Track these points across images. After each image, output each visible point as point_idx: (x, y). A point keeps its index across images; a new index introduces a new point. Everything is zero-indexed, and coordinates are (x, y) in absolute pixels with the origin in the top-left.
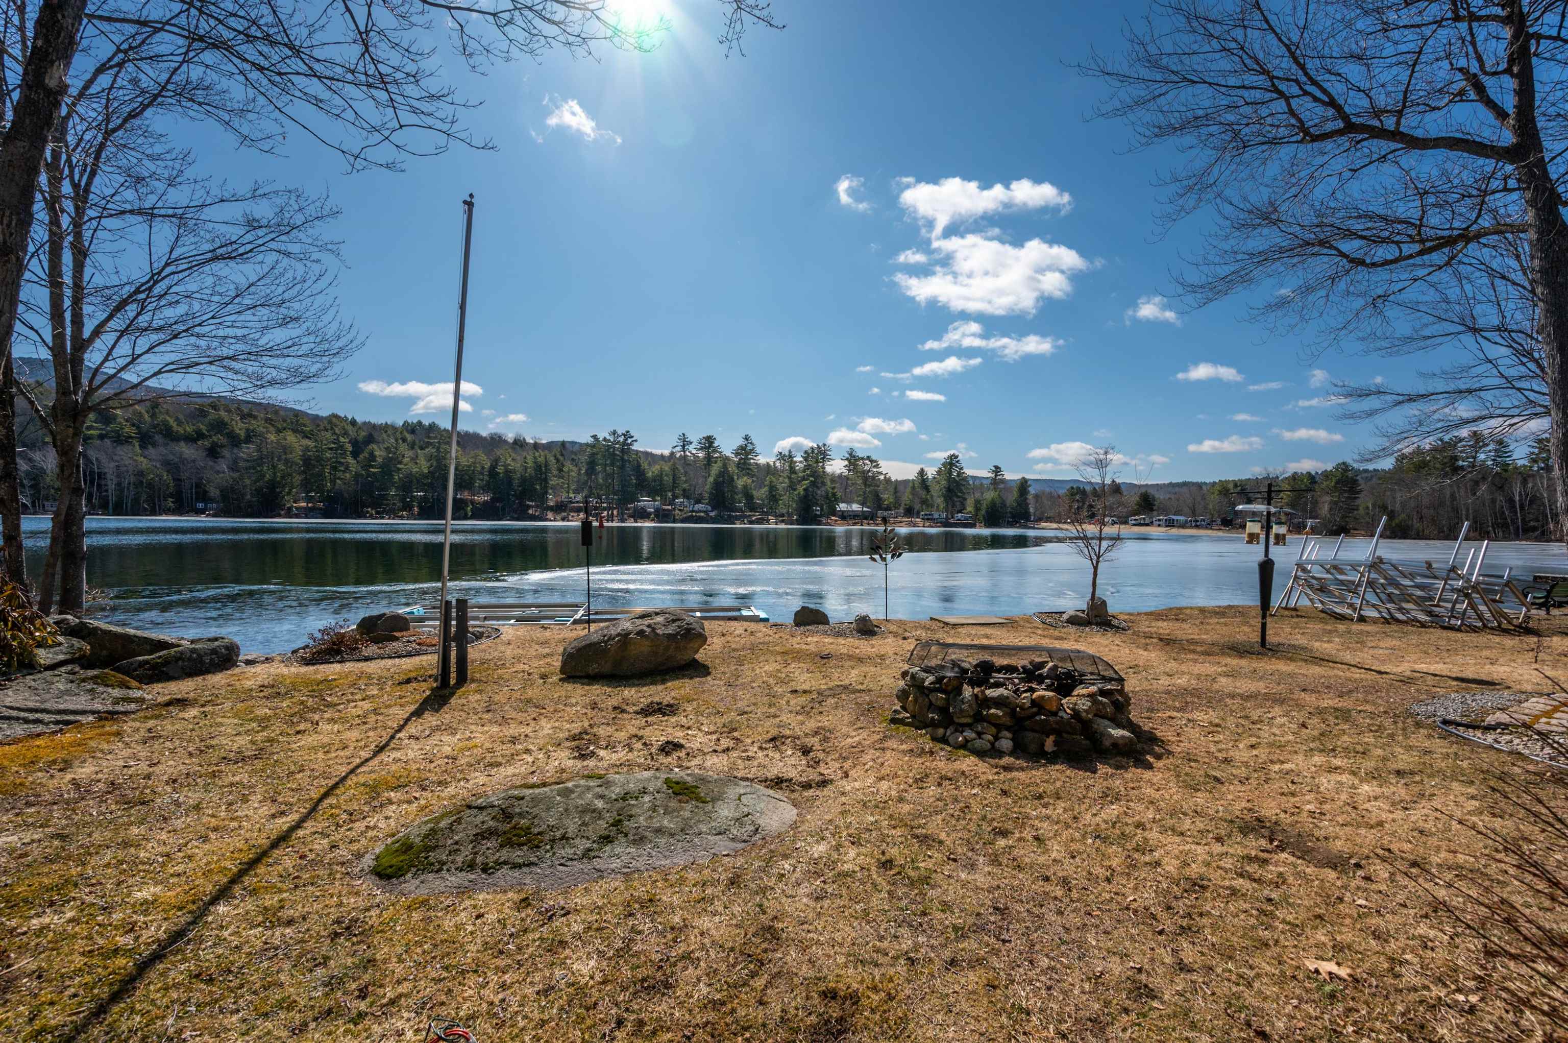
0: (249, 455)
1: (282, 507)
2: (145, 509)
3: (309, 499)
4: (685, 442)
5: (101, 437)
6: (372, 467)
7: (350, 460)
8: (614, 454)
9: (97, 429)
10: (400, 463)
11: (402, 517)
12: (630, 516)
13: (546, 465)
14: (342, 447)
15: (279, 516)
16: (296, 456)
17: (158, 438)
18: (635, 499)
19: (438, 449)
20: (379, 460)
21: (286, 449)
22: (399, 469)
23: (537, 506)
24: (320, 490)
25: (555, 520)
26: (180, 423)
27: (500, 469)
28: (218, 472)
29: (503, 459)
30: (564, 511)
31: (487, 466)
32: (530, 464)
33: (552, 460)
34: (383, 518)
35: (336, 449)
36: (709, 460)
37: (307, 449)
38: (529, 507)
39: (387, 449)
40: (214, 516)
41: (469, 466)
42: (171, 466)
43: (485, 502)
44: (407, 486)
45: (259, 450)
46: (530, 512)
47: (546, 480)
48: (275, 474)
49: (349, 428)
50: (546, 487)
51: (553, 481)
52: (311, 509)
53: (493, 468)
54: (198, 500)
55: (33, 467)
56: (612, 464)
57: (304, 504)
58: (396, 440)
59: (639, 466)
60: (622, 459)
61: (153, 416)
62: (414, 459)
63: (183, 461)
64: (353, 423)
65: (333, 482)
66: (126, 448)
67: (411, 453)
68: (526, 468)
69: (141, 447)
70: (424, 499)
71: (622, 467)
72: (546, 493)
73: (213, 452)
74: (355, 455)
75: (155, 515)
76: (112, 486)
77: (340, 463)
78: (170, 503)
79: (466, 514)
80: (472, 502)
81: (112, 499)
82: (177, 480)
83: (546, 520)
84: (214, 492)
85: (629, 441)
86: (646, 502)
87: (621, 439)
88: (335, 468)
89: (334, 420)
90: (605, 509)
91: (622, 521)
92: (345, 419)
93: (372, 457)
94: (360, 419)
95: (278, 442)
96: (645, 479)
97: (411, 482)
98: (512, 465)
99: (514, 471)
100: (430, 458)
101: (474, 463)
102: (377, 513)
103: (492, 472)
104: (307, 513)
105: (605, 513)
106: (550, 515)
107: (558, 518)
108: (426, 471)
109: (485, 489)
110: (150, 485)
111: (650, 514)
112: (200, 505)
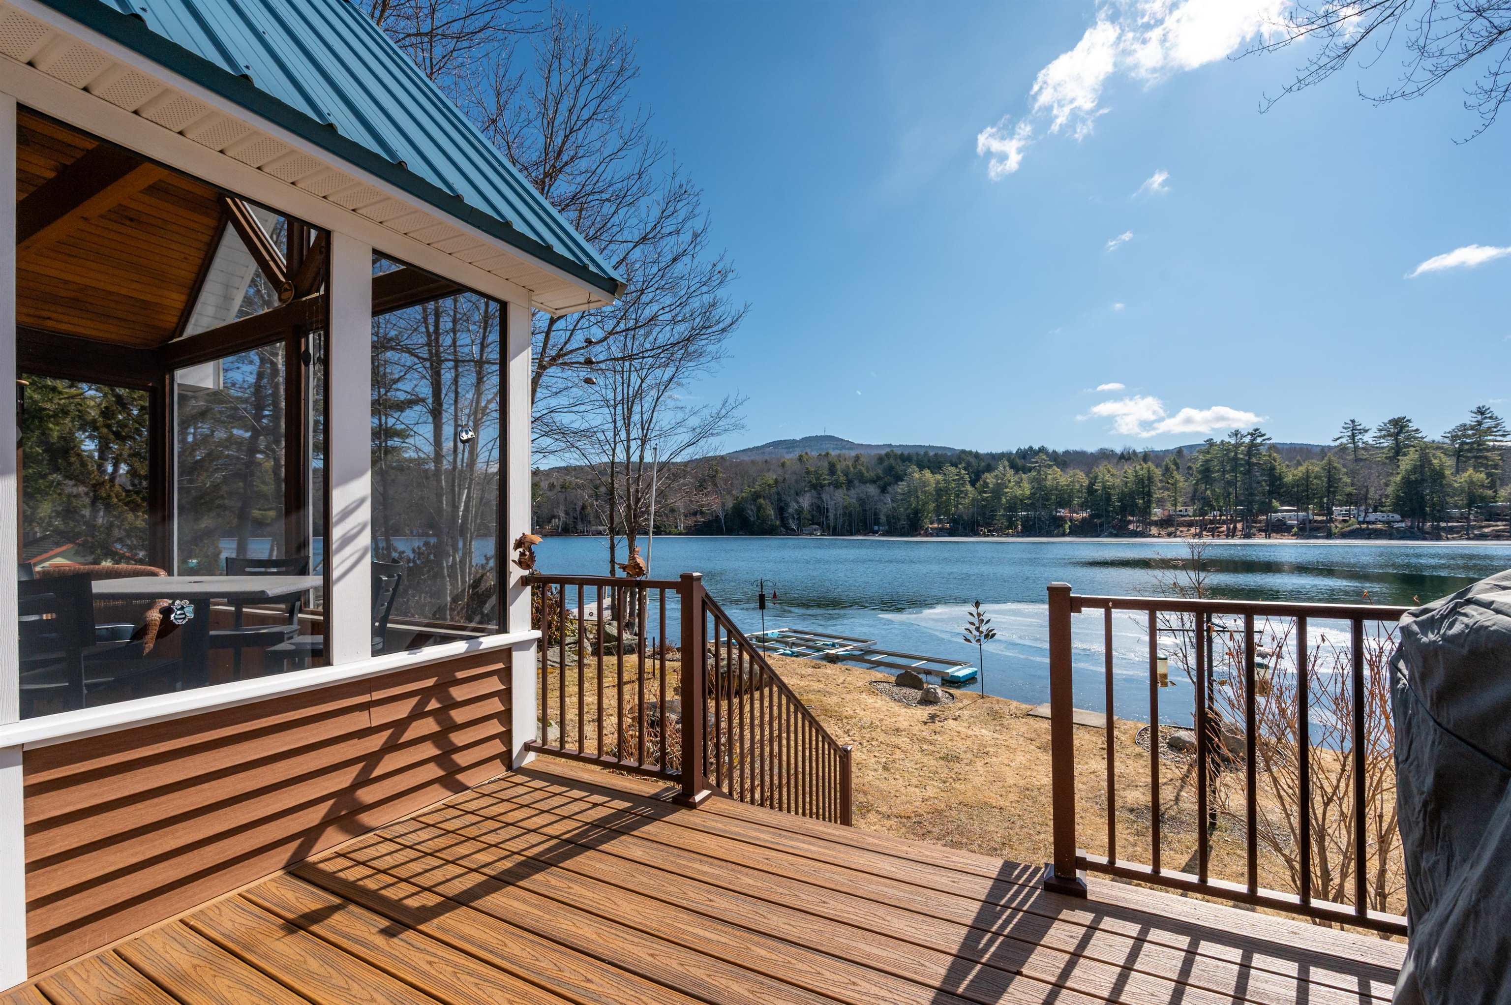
0: (902, 489)
1: (922, 527)
3: (940, 521)
4: (1354, 429)
5: (830, 484)
6: (985, 492)
7: (969, 487)
8: (1235, 459)
9: (828, 480)
10: (1007, 487)
11: (1007, 535)
12: (1260, 530)
13: (1150, 479)
14: (962, 478)
15: (920, 535)
16: (931, 488)
17: (856, 482)
18: (1267, 509)
19: (1039, 472)
20: (991, 486)
21: (925, 484)
22: (1007, 493)
23: (1138, 521)
24: (946, 513)
25: (1159, 536)
26: (868, 469)
27: (1098, 486)
28: (886, 504)
29: (1100, 476)
30: (1172, 525)
31: (1086, 483)
32: (1131, 478)
33: (1158, 472)
34: (993, 536)
35: (958, 480)
36: (1398, 451)
37: (938, 482)
38: (1130, 522)
39: (996, 476)
40: (883, 535)
41: (1068, 486)
42: (861, 502)
43: (1084, 519)
44: (1012, 507)
45: (909, 486)
46: (1131, 527)
47: (1149, 494)
48: (918, 502)
49: (973, 460)
50: (1149, 501)
51: (1157, 494)
52: (941, 529)
53: (1092, 484)
54: (875, 524)
55: (800, 507)
56: (1234, 470)
57: (936, 525)
58: (1004, 467)
59: (1273, 469)
60: (1249, 463)
61: (855, 467)
62: (1019, 483)
63: (868, 497)
65: (956, 507)
66: (840, 491)
67: (1016, 478)
68: (1126, 483)
69: (848, 489)
70: (1027, 516)
71: (1248, 472)
72: (1149, 507)
73: (884, 490)
74: (973, 483)
75: (851, 535)
76: (831, 515)
77: (962, 491)
78: (860, 527)
79: (1064, 531)
80: (1071, 520)
81: (832, 524)
82: (864, 510)
83: (1149, 536)
84: (883, 518)
85: (1259, 440)
86: (1286, 512)
87: (1247, 440)
88: (957, 496)
89: (963, 455)
90: (1224, 522)
91: (1247, 536)
92: (970, 452)
93: (986, 484)
95: (920, 479)
96: (1282, 485)
97: (1015, 504)
98: (1110, 480)
99: (1113, 487)
100: (1031, 481)
101: (1073, 482)
102: (989, 531)
103: (1091, 490)
104: (938, 532)
105: (1224, 528)
106: (1154, 530)
107: (1163, 533)
108: (1028, 492)
109: (1083, 506)
110: (850, 515)
111: (1292, 527)
112: (876, 528)
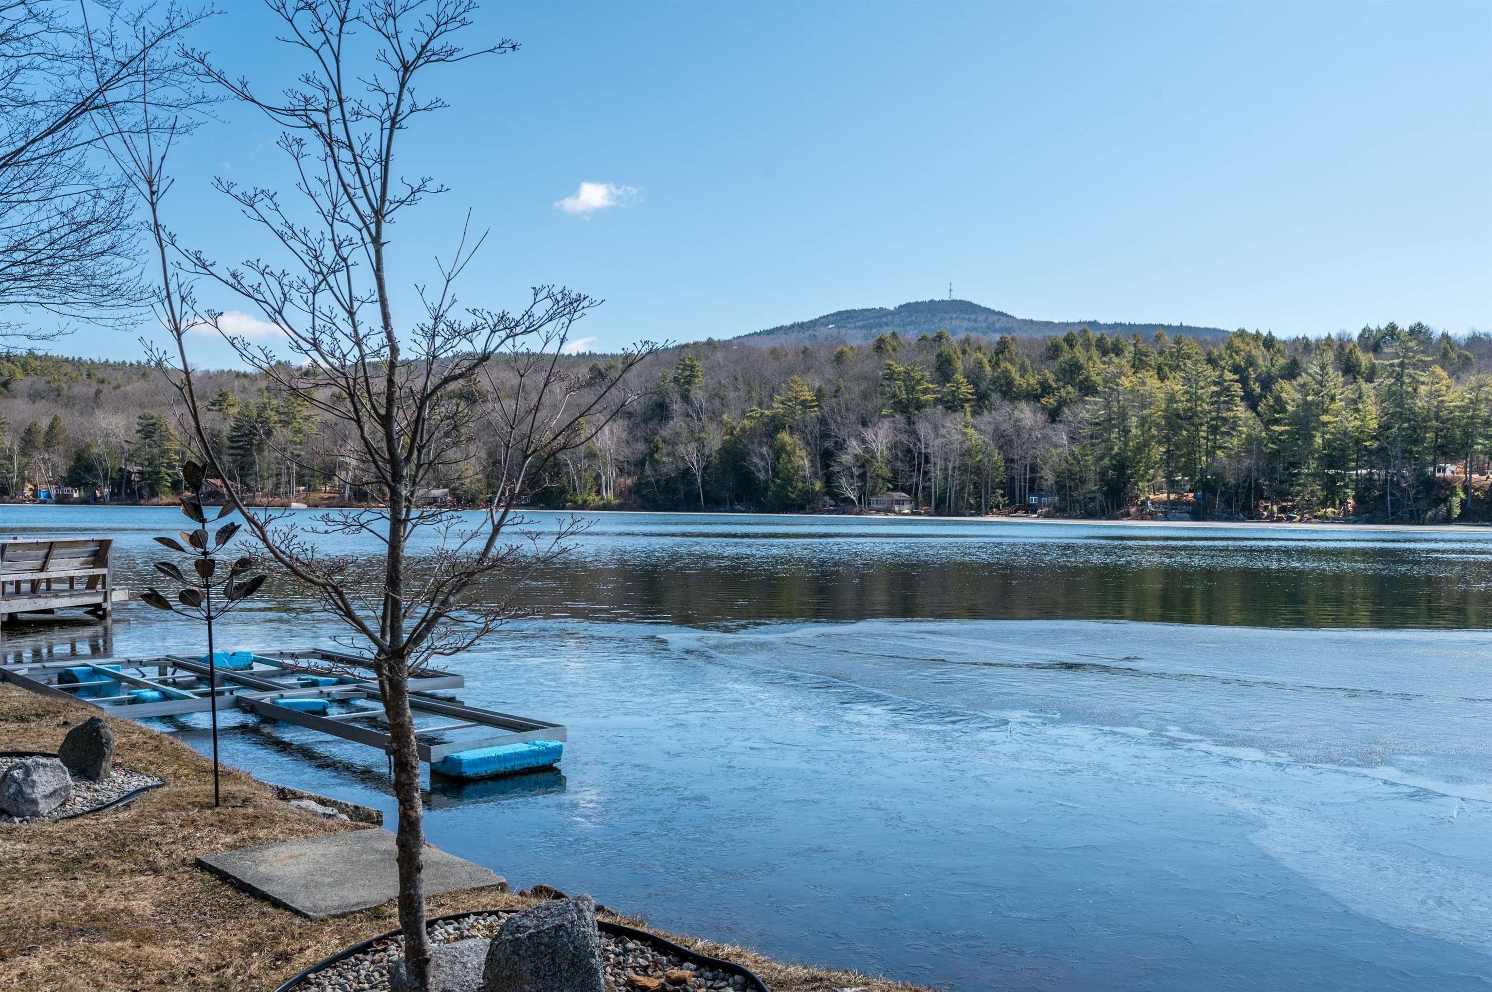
0: (1094, 413)
2: (971, 507)
3: (1172, 485)
5: (937, 401)
6: (1277, 422)
7: (1241, 411)
9: (934, 392)
10: (1326, 411)
11: (1324, 519)
14: (1227, 389)
15: (1127, 515)
16: (1156, 412)
17: (995, 397)
19: (1399, 377)
20: (1290, 408)
21: (1144, 402)
22: (1325, 424)
24: (1189, 469)
26: (1023, 370)
28: (1056, 446)
34: (1290, 519)
35: (1218, 394)
37: (1171, 398)
39: (1303, 386)
40: (1047, 516)
41: (1465, 409)
42: (1003, 441)
44: (1336, 456)
45: (1107, 406)
48: (1126, 444)
49: (1260, 354)
52: (1174, 505)
54: (1032, 491)
55: (867, 450)
57: (1164, 496)
58: (1323, 367)
61: (995, 365)
62: (1354, 404)
63: (1018, 430)
64: (1269, 342)
65: (1210, 453)
66: (958, 416)
67: (1349, 392)
69: (975, 414)
70: (1369, 478)
73: (1054, 415)
74: (1251, 402)
75: (979, 515)
76: (936, 473)
77: (1225, 420)
78: (999, 497)
79: (1449, 511)
80: (1467, 487)
81: (935, 489)
82: (1009, 461)
84: (1049, 477)
88: (1214, 430)
89: (1237, 343)
92: (1257, 336)
93: (1280, 405)
94: (1282, 334)
95: (1133, 391)
97: (1344, 449)
100: (1382, 398)
101: (1475, 402)
102: (1282, 510)
104: (1169, 511)
108: (1374, 424)
110: (978, 470)
112: (1033, 500)
